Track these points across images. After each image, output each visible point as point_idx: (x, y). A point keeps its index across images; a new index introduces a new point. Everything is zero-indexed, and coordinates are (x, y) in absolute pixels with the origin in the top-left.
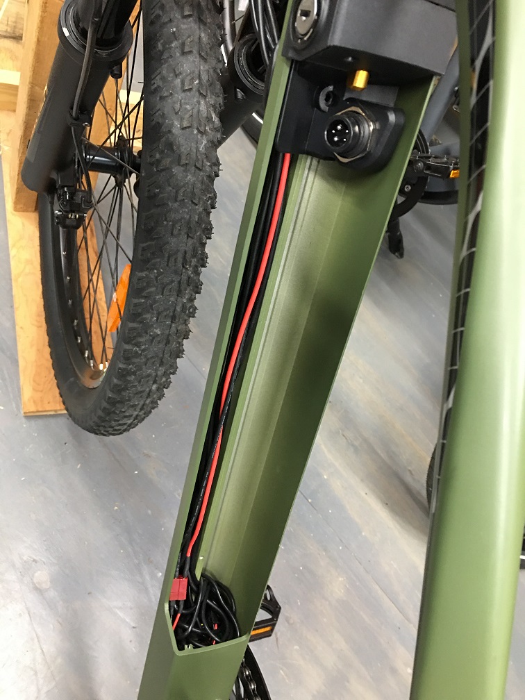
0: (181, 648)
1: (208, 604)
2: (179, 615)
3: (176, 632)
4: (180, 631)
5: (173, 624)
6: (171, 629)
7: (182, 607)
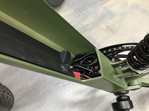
0: (100, 75)
1: (82, 64)
2: (85, 76)
3: (92, 77)
4: (92, 75)
5: (89, 78)
6: (91, 79)
7: (83, 74)
